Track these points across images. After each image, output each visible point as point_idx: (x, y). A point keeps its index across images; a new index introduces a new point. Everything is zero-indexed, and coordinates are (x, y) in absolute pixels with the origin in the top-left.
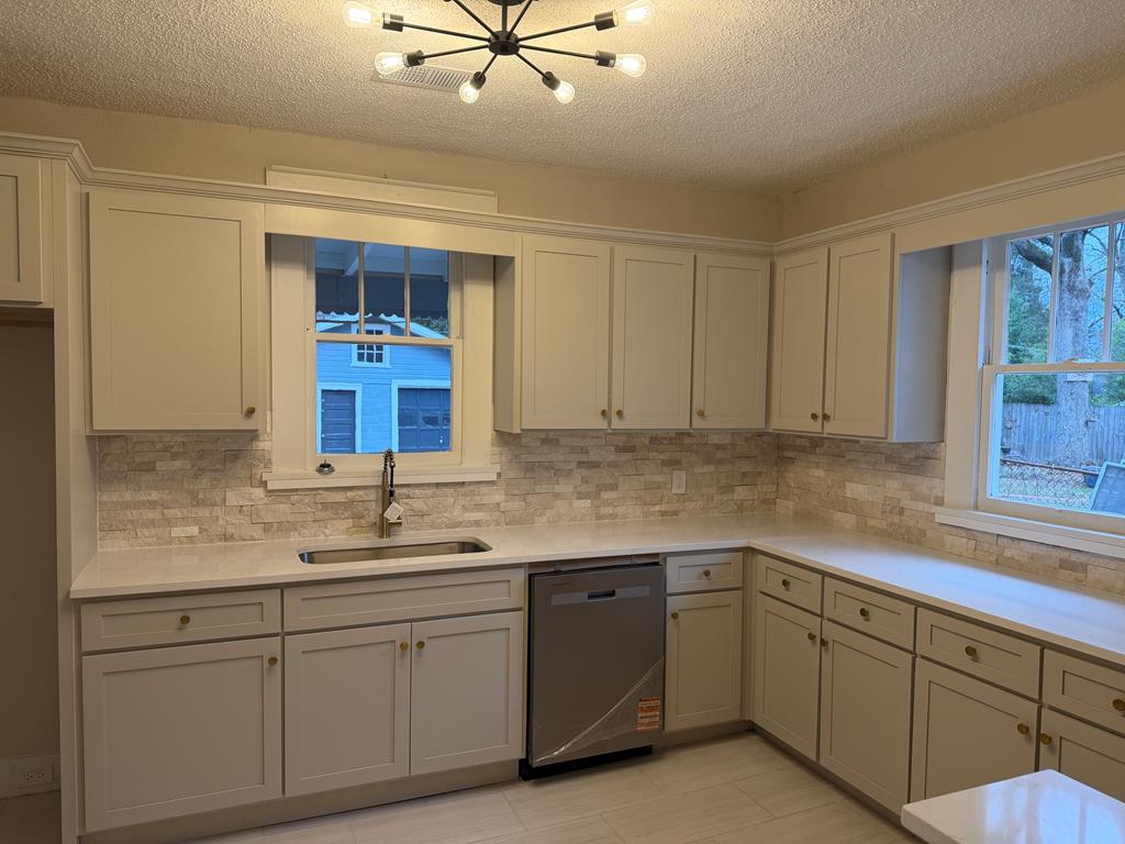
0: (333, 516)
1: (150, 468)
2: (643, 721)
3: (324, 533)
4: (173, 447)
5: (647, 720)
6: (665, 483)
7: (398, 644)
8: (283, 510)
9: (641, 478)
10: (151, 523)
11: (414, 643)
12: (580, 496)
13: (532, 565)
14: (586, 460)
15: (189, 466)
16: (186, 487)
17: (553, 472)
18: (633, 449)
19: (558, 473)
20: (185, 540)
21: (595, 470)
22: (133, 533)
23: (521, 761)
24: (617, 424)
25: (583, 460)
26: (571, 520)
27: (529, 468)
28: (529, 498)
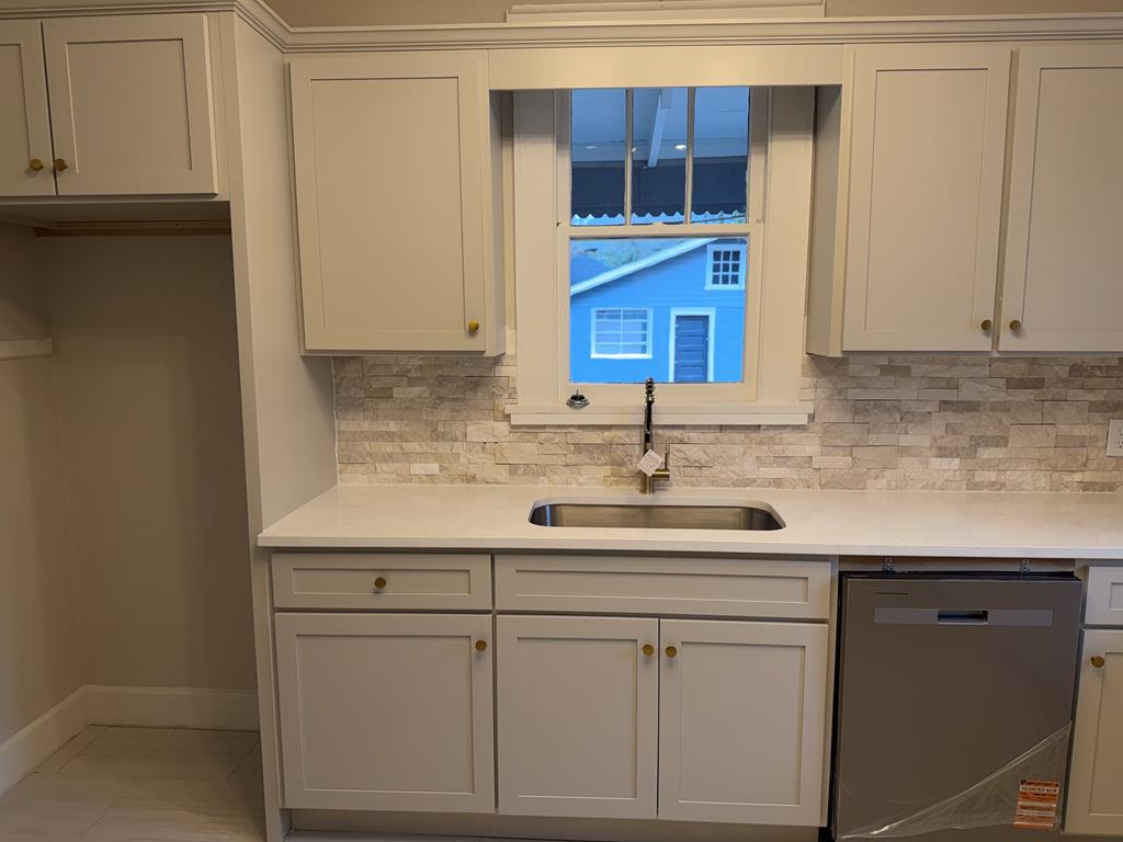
0: (587, 460)
1: (386, 394)
2: (1026, 812)
3: (577, 480)
4: (410, 371)
5: (1035, 813)
6: (1095, 439)
7: (641, 645)
8: (528, 451)
9: (1051, 429)
10: (389, 458)
11: (663, 648)
12: (942, 452)
13: (843, 559)
14: (955, 399)
15: (427, 395)
16: (425, 417)
17: (898, 416)
18: (1038, 384)
19: (905, 416)
20: (425, 478)
21: (969, 415)
22: (372, 468)
23: (821, 829)
24: (1008, 343)
25: (949, 399)
26: (922, 488)
27: (859, 409)
28: (858, 452)
